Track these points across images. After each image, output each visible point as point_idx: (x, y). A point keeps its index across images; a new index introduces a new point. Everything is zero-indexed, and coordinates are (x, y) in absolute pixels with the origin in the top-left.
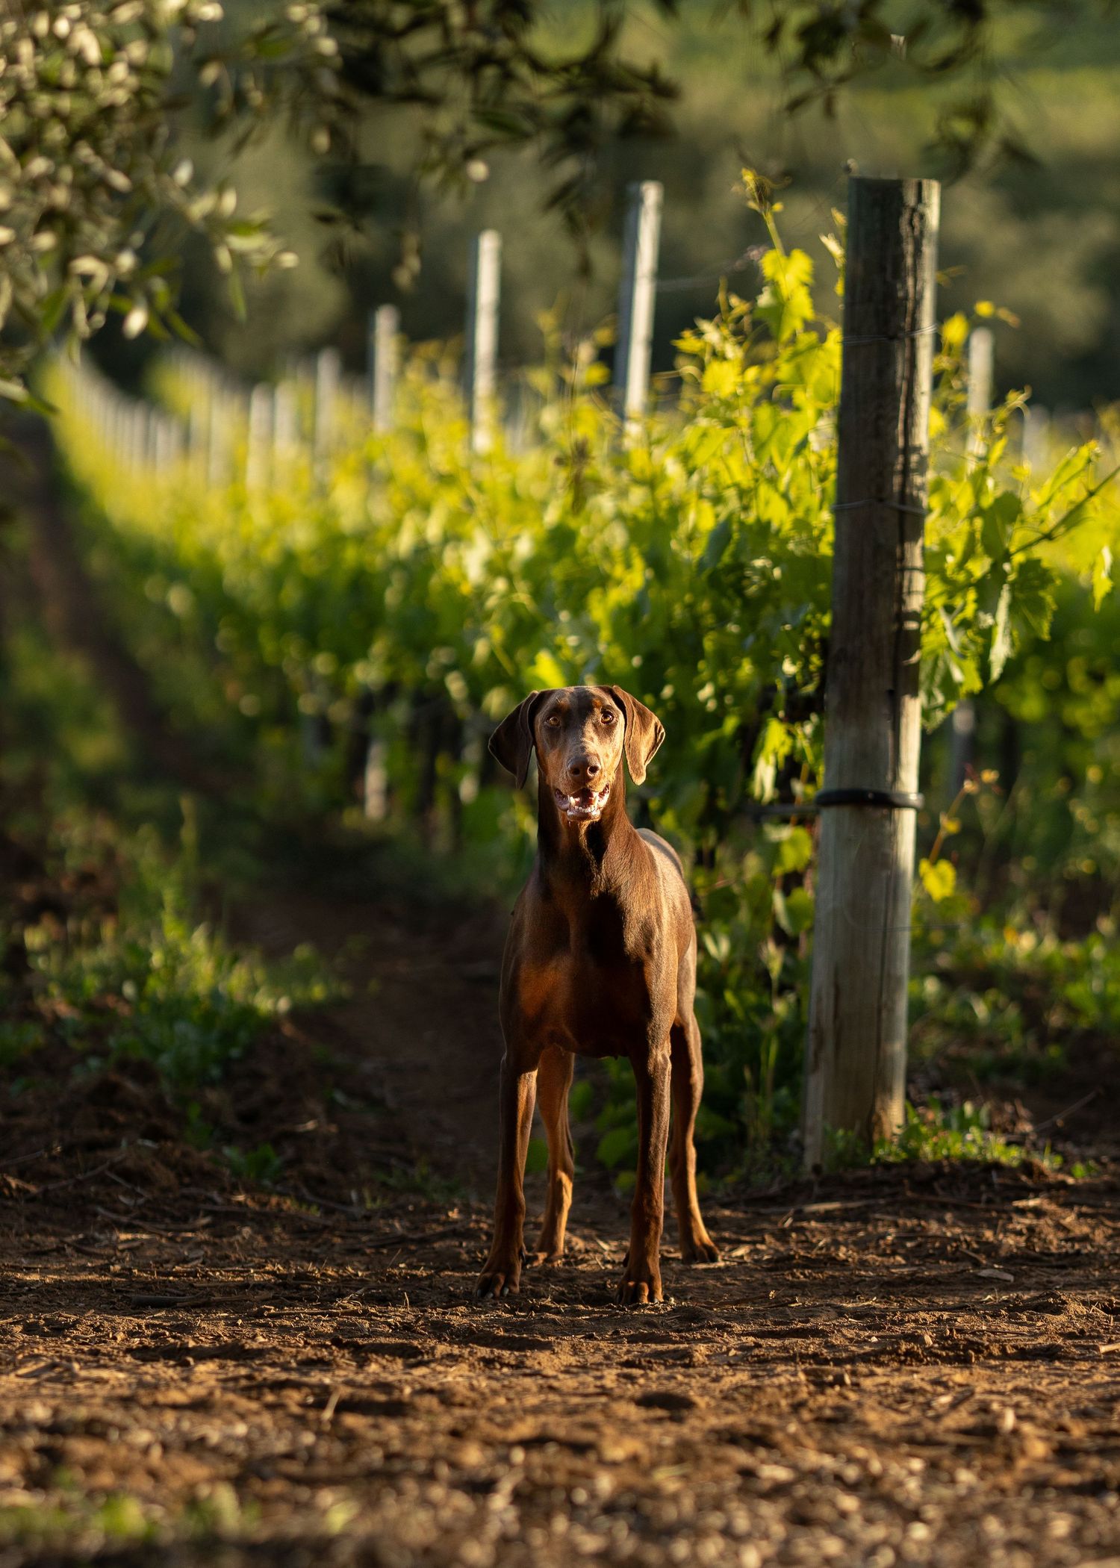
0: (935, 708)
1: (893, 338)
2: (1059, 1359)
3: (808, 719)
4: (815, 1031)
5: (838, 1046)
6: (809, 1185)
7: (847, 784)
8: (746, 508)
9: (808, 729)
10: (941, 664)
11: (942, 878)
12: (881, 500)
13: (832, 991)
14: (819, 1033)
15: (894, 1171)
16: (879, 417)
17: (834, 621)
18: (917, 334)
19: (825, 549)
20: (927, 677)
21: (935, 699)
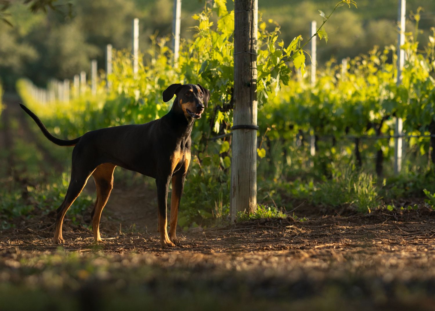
0: (261, 105)
1: (247, 11)
2: (305, 249)
3: (228, 111)
4: (233, 187)
5: (239, 190)
6: (233, 225)
7: (239, 124)
8: (211, 58)
9: (229, 113)
10: (262, 94)
11: (262, 152)
12: (246, 51)
13: (237, 177)
14: (234, 187)
15: (255, 221)
16: (244, 30)
17: (235, 83)
18: (253, 9)
19: (232, 65)
20: (259, 97)
21: (261, 102)
